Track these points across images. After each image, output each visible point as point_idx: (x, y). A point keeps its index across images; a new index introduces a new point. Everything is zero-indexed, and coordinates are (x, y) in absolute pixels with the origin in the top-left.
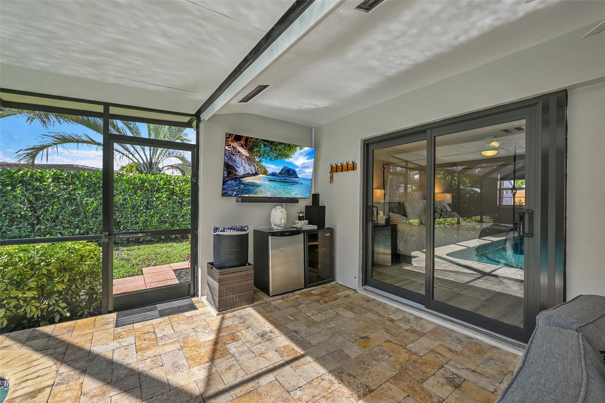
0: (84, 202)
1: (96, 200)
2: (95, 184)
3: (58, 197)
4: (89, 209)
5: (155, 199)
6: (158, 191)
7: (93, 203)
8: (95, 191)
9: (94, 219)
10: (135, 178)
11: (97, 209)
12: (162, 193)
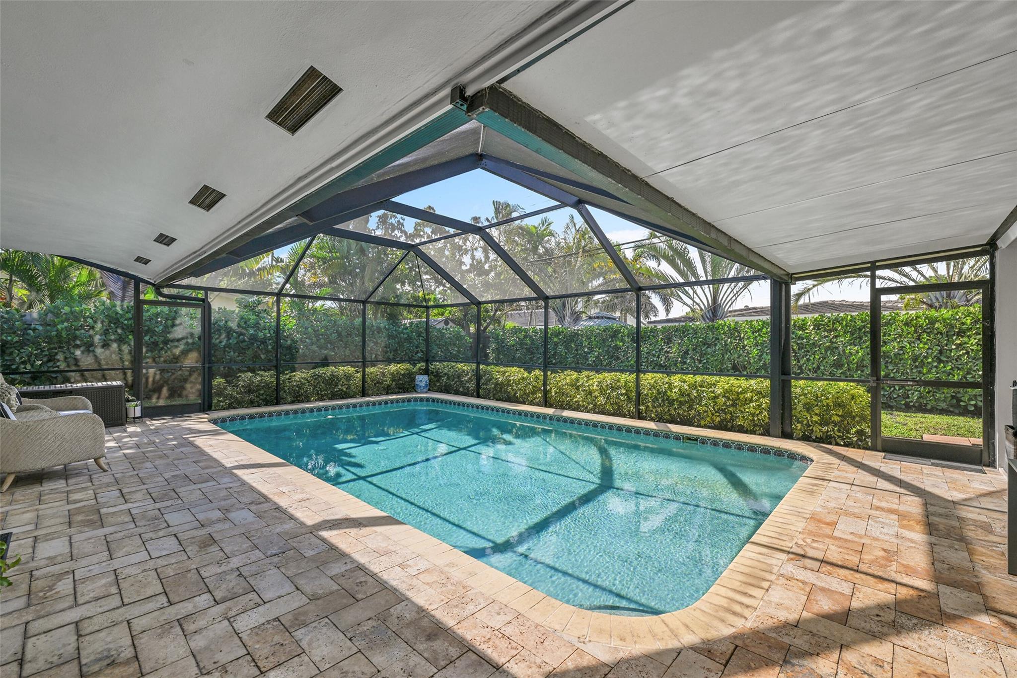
0: (847, 351)
1: (861, 348)
2: (860, 329)
3: (819, 346)
4: (854, 359)
5: (954, 347)
6: (961, 333)
7: (857, 352)
8: (861, 338)
9: (859, 372)
10: (917, 317)
11: (863, 360)
12: (969, 337)
